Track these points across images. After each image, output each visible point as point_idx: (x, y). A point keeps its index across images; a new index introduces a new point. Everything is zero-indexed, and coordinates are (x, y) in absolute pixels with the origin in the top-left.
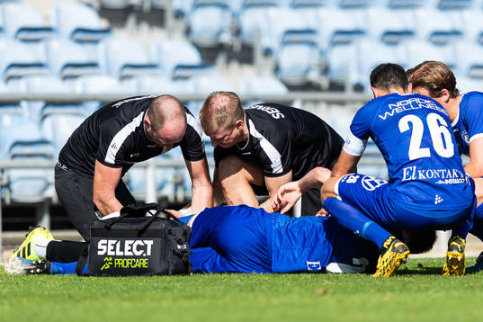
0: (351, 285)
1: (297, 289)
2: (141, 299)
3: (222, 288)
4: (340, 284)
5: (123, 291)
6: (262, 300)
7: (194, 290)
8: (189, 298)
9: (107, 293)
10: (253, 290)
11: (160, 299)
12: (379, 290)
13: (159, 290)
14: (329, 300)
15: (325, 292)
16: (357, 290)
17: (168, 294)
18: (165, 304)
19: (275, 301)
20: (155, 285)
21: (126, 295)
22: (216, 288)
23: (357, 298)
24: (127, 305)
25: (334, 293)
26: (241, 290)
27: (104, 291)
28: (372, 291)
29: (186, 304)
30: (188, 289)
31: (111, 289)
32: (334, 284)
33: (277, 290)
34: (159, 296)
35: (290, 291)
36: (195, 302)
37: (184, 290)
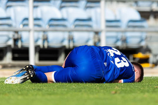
0: (128, 89)
1: (102, 91)
2: (27, 95)
3: (66, 90)
4: (123, 89)
5: (18, 91)
6: (85, 96)
7: (52, 90)
8: (50, 94)
9: (10, 92)
10: (80, 91)
11: (36, 95)
12: (142, 92)
13: (35, 90)
14: (118, 96)
15: (116, 93)
16: (131, 92)
17: (40, 93)
18: (38, 97)
19: (91, 96)
20: (34, 88)
21: (20, 93)
22: (63, 90)
23: (131, 96)
24: (20, 97)
25: (120, 93)
26: (75, 91)
27: (9, 91)
28: (139, 92)
29: (49, 97)
30: (49, 90)
31: (13, 89)
32: (120, 88)
33: (93, 91)
34: (35, 93)
35: (99, 92)
36: (53, 97)
37: (48, 91)
